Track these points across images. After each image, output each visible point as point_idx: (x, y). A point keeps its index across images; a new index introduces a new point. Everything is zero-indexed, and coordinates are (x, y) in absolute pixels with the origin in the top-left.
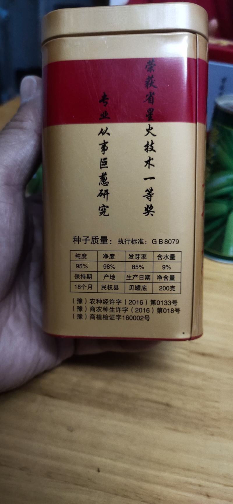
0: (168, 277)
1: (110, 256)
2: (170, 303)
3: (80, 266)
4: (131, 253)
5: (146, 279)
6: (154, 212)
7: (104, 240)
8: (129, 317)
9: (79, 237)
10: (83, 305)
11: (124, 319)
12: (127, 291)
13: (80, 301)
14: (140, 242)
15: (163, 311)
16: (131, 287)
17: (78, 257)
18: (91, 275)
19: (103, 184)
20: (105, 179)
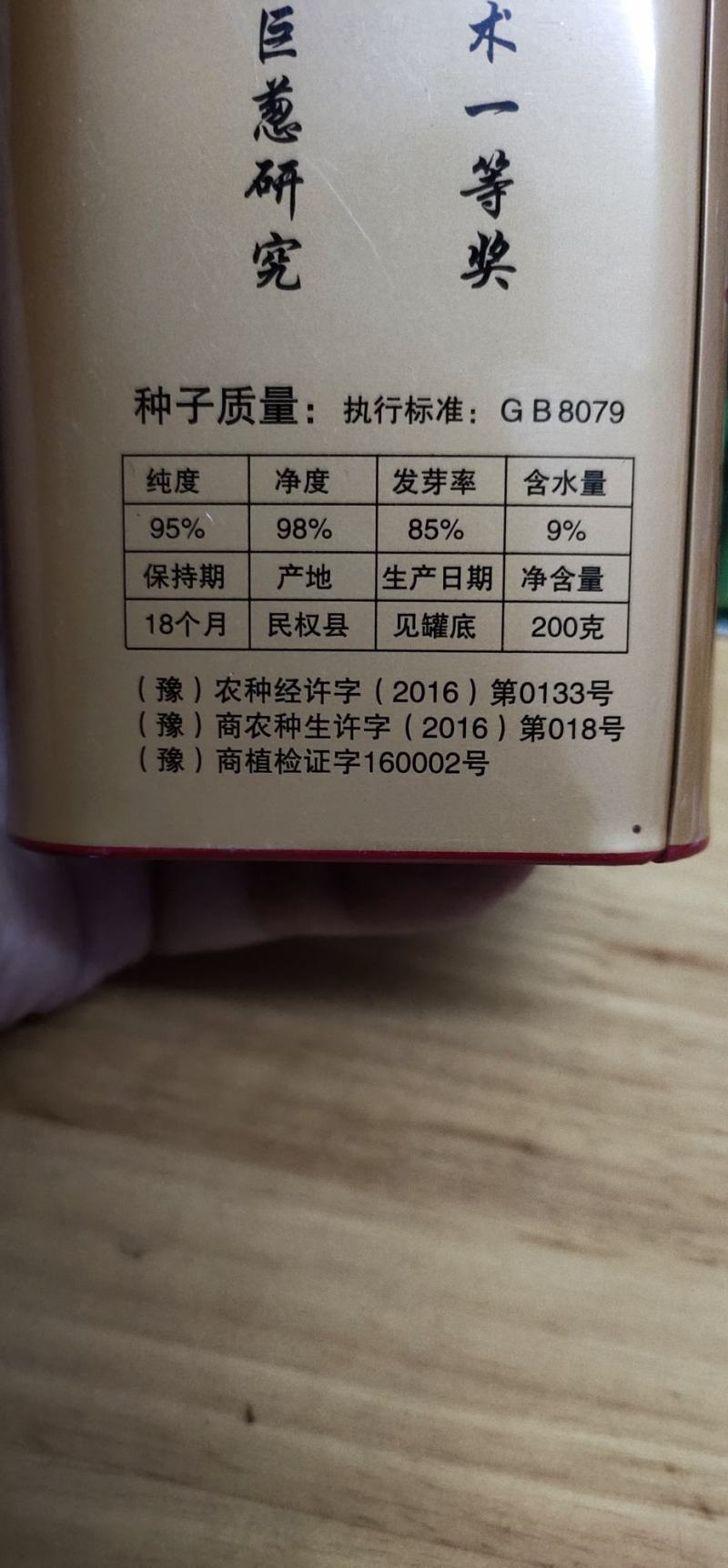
0: (573, 575)
1: (308, 478)
2: (579, 693)
3: (169, 527)
4: (401, 464)
5: (471, 582)
6: (511, 269)
7: (280, 405)
8: (394, 760)
9: (161, 389)
10: (184, 707)
11: (371, 769)
12: (387, 638)
13: (171, 688)
14: (444, 412)
15: (546, 729)
16: (406, 620)
17: (159, 484)
18: (219, 569)
19: (274, 135)
20: (284, 110)
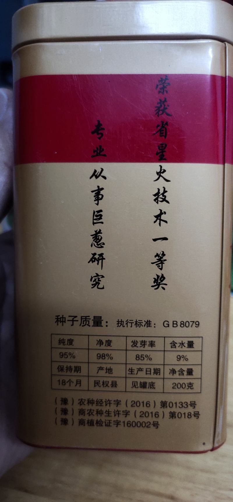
0: (184, 371)
1: (106, 342)
2: (187, 405)
3: (65, 355)
4: (134, 339)
5: (154, 373)
6: (166, 284)
7: (98, 322)
8: (131, 423)
9: (63, 316)
10: (69, 407)
11: (124, 426)
12: (129, 388)
13: (65, 401)
14: (146, 324)
15: (176, 415)
16: (135, 383)
17: (62, 343)
18: (79, 367)
19: (97, 246)
20: (100, 239)
